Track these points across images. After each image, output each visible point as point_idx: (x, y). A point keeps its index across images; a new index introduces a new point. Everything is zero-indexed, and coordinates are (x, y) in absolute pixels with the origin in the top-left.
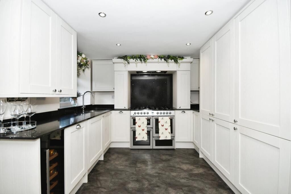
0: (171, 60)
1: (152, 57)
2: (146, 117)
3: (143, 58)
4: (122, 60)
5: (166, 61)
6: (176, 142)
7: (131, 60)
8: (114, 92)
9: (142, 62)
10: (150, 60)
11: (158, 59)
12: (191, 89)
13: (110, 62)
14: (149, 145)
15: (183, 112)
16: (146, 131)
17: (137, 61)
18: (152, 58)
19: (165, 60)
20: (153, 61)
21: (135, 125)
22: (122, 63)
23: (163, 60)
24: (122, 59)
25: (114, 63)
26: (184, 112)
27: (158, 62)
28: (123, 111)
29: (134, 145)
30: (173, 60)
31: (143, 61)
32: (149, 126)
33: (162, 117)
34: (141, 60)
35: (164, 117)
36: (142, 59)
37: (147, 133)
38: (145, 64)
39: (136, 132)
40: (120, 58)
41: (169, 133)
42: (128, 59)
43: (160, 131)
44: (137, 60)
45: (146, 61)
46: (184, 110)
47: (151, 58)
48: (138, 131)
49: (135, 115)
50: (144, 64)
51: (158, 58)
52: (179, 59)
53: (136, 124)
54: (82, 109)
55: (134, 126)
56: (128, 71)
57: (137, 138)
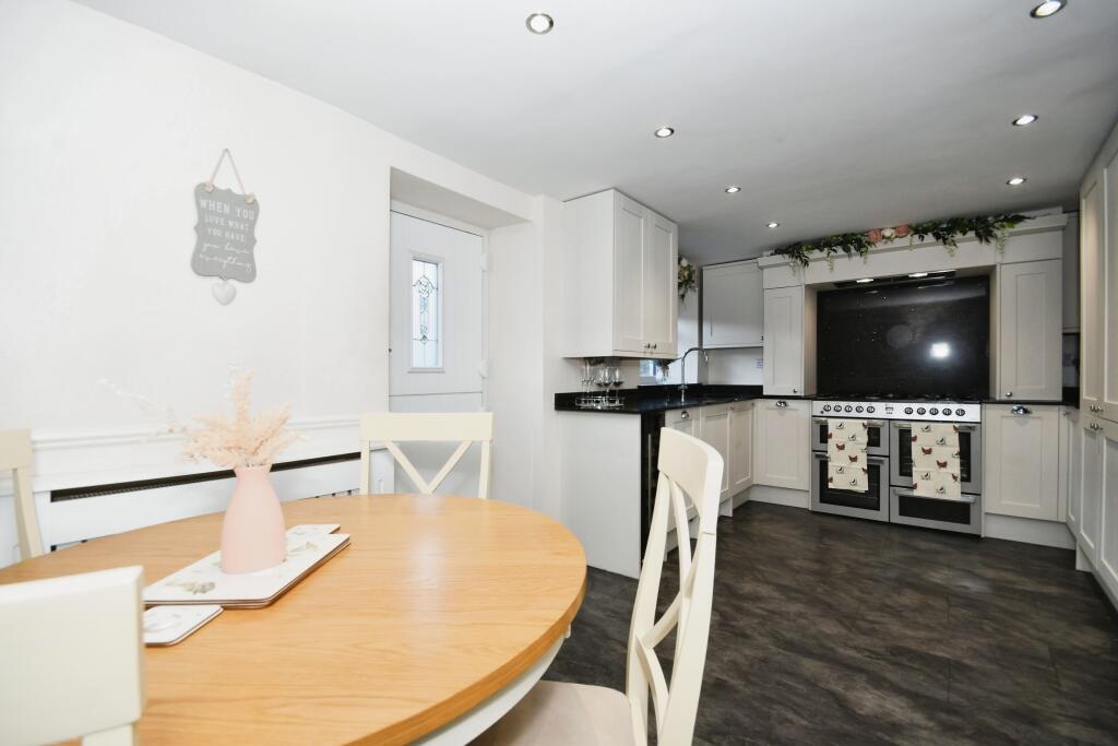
0: (964, 233)
1: (887, 233)
2: (865, 422)
3: (852, 244)
4: (786, 258)
5: (941, 240)
6: (986, 514)
7: (816, 254)
8: (762, 347)
9: (850, 256)
10: (880, 245)
11: (909, 236)
12: (1064, 328)
13: (750, 266)
14: (877, 508)
15: (1021, 412)
16: (863, 463)
17: (832, 253)
18: (889, 238)
19: (937, 236)
20: (890, 245)
21: (826, 442)
22: (787, 264)
23: (929, 238)
24: (787, 256)
25: (761, 268)
26: (1026, 411)
27: (911, 247)
28: (787, 401)
29: (822, 501)
30: (971, 234)
31: (853, 251)
32: (875, 450)
33: (926, 424)
34: (847, 250)
35: (932, 424)
36: (852, 247)
37: (866, 468)
38: (863, 258)
39: (830, 464)
40: (779, 251)
41: (955, 478)
42: (805, 253)
43: (918, 470)
44: (835, 251)
45: (863, 250)
46: (1024, 406)
47: (884, 237)
48: (836, 461)
49: (826, 414)
50: (857, 259)
51: (912, 232)
52: (997, 225)
53: (829, 440)
54: (681, 390)
55: (821, 447)
56: (807, 286)
57: (831, 479)
